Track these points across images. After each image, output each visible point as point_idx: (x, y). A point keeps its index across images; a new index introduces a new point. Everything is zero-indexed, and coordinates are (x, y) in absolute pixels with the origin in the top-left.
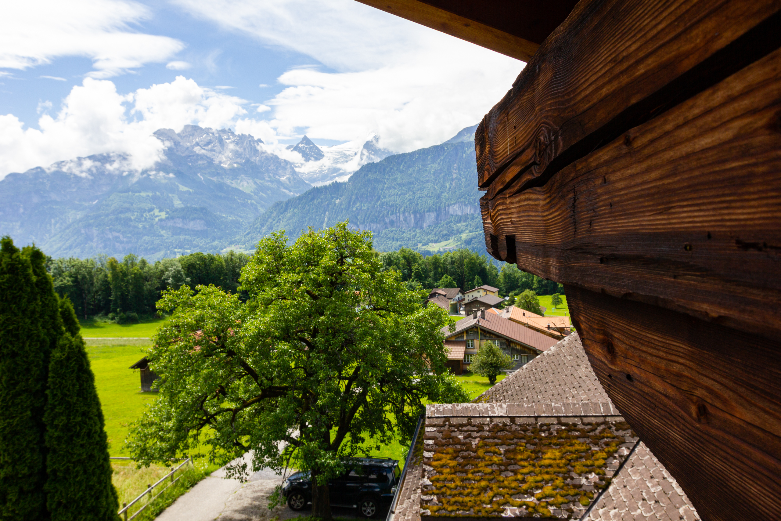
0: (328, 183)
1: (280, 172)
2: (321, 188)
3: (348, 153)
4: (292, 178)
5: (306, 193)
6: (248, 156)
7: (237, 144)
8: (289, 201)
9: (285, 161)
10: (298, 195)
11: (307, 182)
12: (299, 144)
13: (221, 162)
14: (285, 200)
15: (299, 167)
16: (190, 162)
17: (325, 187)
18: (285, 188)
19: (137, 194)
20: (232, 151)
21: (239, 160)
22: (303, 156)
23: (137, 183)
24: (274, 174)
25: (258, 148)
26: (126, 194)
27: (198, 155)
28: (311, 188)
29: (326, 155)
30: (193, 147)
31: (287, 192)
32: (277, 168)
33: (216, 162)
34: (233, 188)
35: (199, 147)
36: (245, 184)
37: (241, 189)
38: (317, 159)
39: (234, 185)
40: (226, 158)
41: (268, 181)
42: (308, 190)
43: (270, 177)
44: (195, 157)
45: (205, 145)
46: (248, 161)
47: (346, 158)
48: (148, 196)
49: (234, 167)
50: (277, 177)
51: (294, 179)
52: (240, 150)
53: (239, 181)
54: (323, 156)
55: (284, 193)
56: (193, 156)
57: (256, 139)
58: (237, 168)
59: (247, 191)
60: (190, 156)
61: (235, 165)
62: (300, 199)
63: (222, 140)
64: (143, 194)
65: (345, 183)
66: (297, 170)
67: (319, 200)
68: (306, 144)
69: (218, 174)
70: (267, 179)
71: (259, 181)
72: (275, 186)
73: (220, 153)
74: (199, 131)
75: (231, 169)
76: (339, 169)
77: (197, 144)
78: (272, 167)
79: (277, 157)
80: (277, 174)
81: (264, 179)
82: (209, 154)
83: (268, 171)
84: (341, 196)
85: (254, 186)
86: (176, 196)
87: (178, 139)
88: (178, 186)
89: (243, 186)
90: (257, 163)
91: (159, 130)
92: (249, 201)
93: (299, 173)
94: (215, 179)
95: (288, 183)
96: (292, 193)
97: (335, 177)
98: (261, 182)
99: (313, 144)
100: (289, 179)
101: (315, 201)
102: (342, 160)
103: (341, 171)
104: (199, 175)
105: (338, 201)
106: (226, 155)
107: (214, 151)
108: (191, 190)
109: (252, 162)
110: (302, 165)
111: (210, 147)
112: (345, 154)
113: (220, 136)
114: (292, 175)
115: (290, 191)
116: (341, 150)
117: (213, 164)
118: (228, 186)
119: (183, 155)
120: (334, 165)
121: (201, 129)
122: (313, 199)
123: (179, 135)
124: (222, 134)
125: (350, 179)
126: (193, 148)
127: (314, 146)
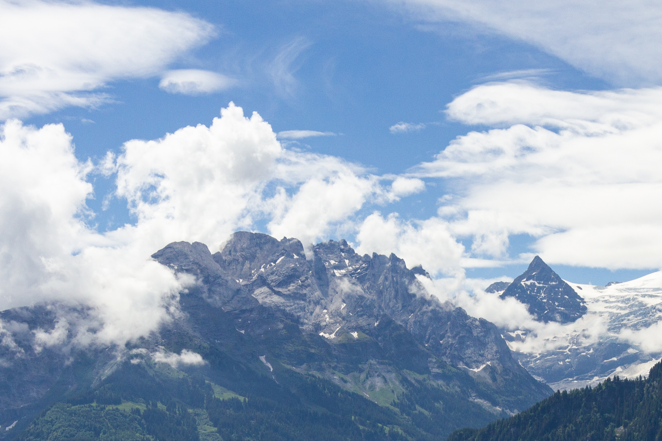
0: (595, 381)
1: (469, 351)
2: (576, 393)
3: (650, 302)
4: (499, 368)
5: (535, 409)
6: (387, 312)
7: (361, 280)
8: (491, 429)
9: (483, 322)
10: (514, 414)
11: (538, 379)
12: (520, 278)
13: (318, 327)
14: (480, 426)
15: (518, 338)
16: (242, 328)
17: (587, 391)
18: (481, 395)
19: (110, 407)
20: (348, 298)
21: (362, 322)
22: (531, 311)
23: (110, 379)
24: (453, 357)
25: (413, 289)
26: (85, 408)
27: (263, 309)
28: (548, 394)
29: (591, 307)
30: (251, 288)
31: (485, 404)
32: (462, 342)
33: (307, 327)
34: (347, 393)
35: (265, 289)
36: (378, 383)
37: (367, 396)
38: (567, 319)
39: (350, 387)
40: (332, 315)
41: (437, 376)
42: (540, 399)
43: (442, 365)
44: (254, 315)
45: (280, 285)
46: (387, 323)
47: (645, 314)
48: (138, 411)
49: (352, 338)
50: (461, 365)
51: (506, 371)
52: (370, 296)
53: (363, 376)
54: (583, 310)
55: (479, 406)
56: (251, 311)
57: (409, 266)
58: (358, 342)
59: (382, 402)
60: (243, 311)
61: (355, 335)
62: (519, 422)
63: (324, 269)
64: (126, 407)
65: (639, 383)
66: (514, 346)
67: (571, 427)
68: (538, 279)
69: (311, 357)
70: (435, 370)
71: (413, 376)
72: (454, 388)
73: (317, 303)
74: (267, 247)
75: (343, 345)
76: (626, 345)
77: (262, 281)
78: (449, 340)
79: (461, 313)
80: (461, 359)
81: (426, 370)
82: (290, 307)
83: (437, 349)
84: (630, 417)
85: (401, 389)
86: (204, 413)
87: (216, 267)
88: (209, 386)
89: (372, 388)
90: (411, 328)
91: (169, 247)
92: (387, 429)
93: (518, 354)
94: (301, 370)
95: (490, 381)
96: (498, 408)
97: (614, 365)
98: (420, 377)
99: (558, 278)
100: (491, 370)
101: (560, 430)
102: (634, 320)
103: (631, 351)
104: (263, 358)
105: (620, 431)
106: (332, 307)
107: (303, 297)
108: (241, 399)
109: (399, 327)
110: (527, 332)
111: (292, 287)
112: (641, 305)
113: (318, 259)
114: (501, 360)
115: (495, 404)
116: (632, 294)
117: (300, 332)
118: (336, 389)
119: (227, 309)
120: (612, 334)
121: (274, 241)
122: (553, 425)
123: (217, 257)
124: (323, 256)
125: (654, 372)
126: (252, 291)
127: (561, 282)
